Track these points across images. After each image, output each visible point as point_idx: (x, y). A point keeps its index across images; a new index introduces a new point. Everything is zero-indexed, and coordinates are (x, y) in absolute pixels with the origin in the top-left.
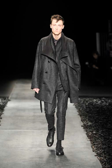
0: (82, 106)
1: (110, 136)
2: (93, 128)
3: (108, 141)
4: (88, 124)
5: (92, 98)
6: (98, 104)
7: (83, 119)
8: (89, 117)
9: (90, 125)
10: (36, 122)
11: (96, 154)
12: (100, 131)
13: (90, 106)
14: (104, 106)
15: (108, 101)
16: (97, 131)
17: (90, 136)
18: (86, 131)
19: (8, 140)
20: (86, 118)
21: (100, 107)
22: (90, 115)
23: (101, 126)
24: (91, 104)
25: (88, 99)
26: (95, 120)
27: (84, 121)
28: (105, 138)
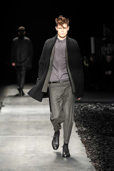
0: (76, 111)
1: (105, 142)
2: (88, 134)
3: (103, 146)
4: (83, 130)
5: (87, 104)
6: (93, 110)
7: (78, 124)
8: (84, 122)
9: (85, 131)
10: (30, 128)
11: (90, 160)
12: (94, 137)
13: (84, 112)
14: (99, 111)
15: (103, 106)
16: (92, 137)
17: (85, 142)
18: (81, 137)
19: (2, 146)
20: (81, 124)
21: (95, 112)
22: (85, 120)
23: (96, 131)
24: (86, 110)
25: (83, 104)
26: (90, 125)
27: (78, 127)
28: (99, 144)
